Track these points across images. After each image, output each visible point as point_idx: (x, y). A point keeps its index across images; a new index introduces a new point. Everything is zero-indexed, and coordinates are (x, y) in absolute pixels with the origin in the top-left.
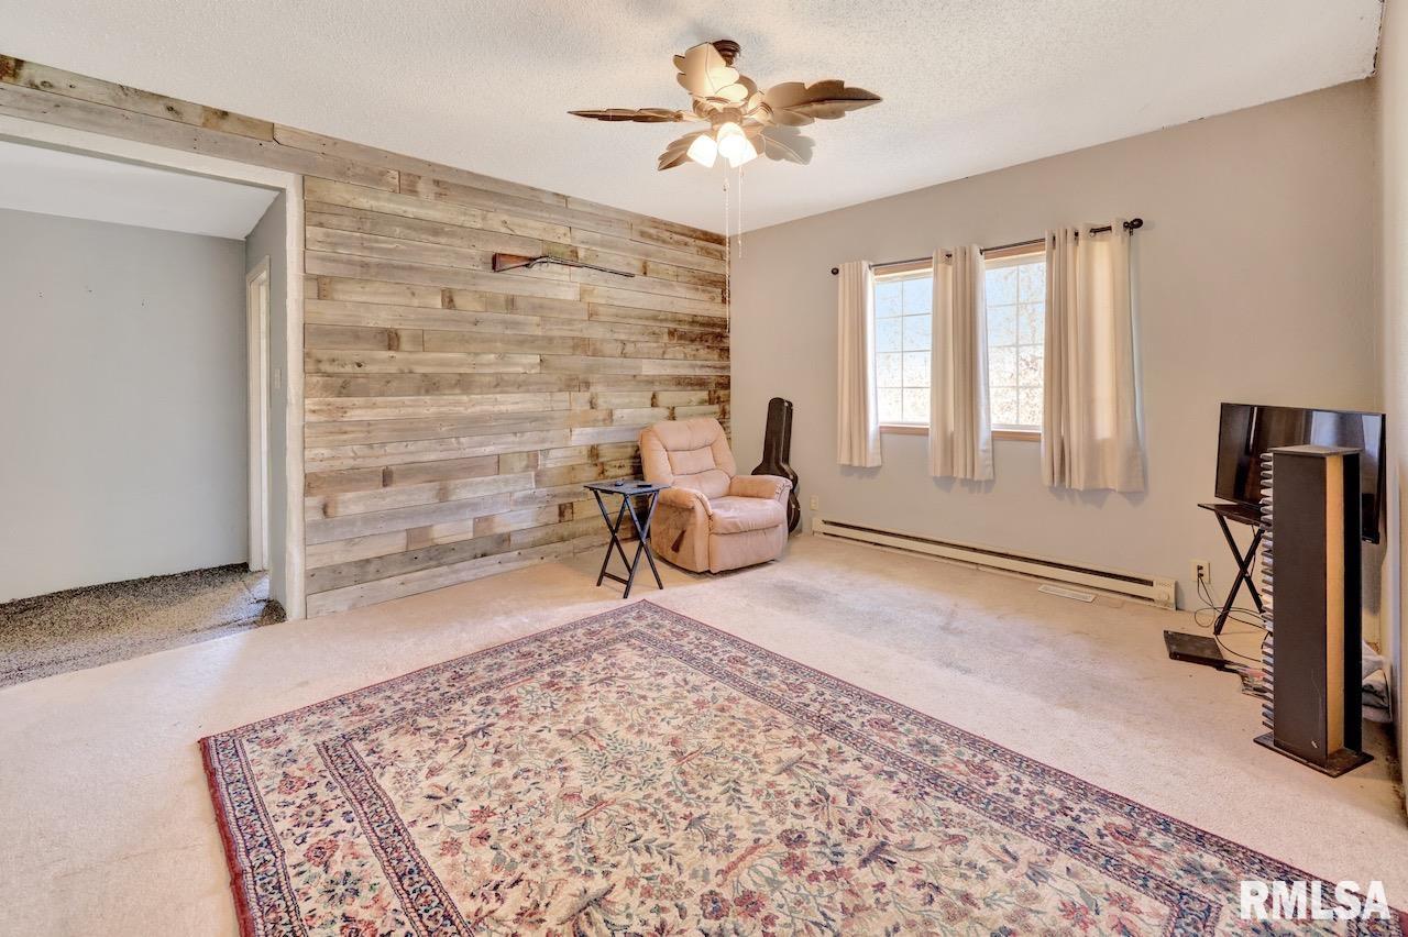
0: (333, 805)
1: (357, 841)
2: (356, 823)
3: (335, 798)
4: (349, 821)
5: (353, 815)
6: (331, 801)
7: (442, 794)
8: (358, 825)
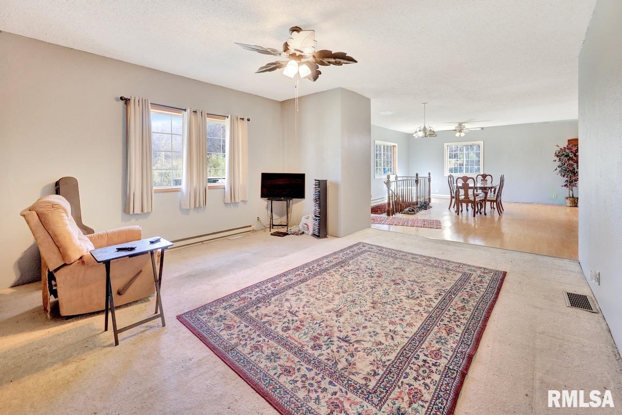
0: (415, 367)
1: (425, 347)
2: (418, 353)
3: (412, 368)
4: (419, 356)
5: (415, 356)
6: (414, 368)
7: (389, 336)
8: (418, 352)
